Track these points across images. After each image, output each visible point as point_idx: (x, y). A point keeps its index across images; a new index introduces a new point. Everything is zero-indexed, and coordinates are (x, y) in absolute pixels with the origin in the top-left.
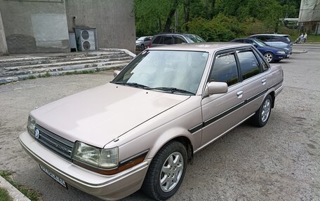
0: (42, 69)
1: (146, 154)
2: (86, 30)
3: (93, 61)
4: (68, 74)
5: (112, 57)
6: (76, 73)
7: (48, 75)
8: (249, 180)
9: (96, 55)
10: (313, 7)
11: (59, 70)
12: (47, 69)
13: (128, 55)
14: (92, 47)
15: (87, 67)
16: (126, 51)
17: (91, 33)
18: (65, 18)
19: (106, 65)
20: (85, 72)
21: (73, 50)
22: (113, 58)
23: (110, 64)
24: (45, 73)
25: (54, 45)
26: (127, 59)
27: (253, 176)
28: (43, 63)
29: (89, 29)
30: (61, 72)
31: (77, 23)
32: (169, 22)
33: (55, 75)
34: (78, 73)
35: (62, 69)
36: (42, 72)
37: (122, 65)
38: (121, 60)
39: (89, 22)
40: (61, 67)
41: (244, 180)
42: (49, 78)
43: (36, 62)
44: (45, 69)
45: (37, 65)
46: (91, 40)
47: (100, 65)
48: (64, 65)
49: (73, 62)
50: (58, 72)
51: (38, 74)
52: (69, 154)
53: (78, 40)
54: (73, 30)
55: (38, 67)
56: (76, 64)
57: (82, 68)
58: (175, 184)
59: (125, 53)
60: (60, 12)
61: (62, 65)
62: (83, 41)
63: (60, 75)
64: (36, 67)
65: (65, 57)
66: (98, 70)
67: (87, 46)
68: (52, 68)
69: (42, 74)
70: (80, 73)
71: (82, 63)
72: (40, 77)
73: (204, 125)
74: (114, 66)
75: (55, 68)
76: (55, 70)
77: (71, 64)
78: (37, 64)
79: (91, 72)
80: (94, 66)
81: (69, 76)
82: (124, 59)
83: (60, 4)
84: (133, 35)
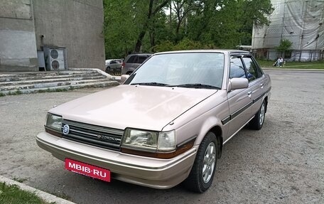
0: (12, 87)
1: (194, 140)
2: (55, 49)
3: (65, 79)
4: (40, 91)
5: (84, 76)
6: (49, 91)
7: (19, 93)
8: (271, 171)
9: (68, 74)
10: (263, 36)
11: (30, 87)
12: (18, 87)
13: (101, 75)
14: (61, 67)
15: (60, 85)
16: (99, 70)
17: (60, 53)
18: (34, 35)
19: (79, 83)
20: (58, 91)
21: (41, 69)
22: (86, 77)
23: (83, 83)
24: (16, 90)
25: (21, 63)
26: (100, 78)
27: (273, 168)
28: (12, 80)
29: (58, 48)
30: (33, 90)
31: (45, 42)
32: (139, 44)
33: (27, 93)
34: (52, 92)
35: (33, 87)
36: (12, 89)
37: (96, 83)
38: (94, 79)
39: (58, 41)
40: (32, 85)
41: (267, 172)
42: (21, 96)
43: (4, 79)
44: (15, 86)
45: (6, 83)
46: (60, 59)
47: (73, 83)
48: (35, 83)
49: (44, 80)
50: (29, 90)
51: (8, 92)
52: (117, 142)
53: (46, 58)
54: (41, 49)
55: (7, 85)
56: (48, 82)
57: (55, 86)
58: (210, 176)
59: (97, 72)
60: (29, 30)
61: (33, 83)
62: (51, 60)
63: (32, 92)
64: (4, 85)
65: (35, 75)
66: (72, 89)
67: (56, 65)
68: (22, 86)
69: (12, 91)
70: (54, 91)
71: (54, 81)
72: (10, 94)
73: (231, 118)
74: (88, 84)
75: (25, 86)
76: (25, 88)
77: (43, 82)
78: (5, 81)
79: (65, 90)
80: (67, 84)
81: (42, 94)
82: (97, 78)
83: (28, 21)
84: (102, 56)
